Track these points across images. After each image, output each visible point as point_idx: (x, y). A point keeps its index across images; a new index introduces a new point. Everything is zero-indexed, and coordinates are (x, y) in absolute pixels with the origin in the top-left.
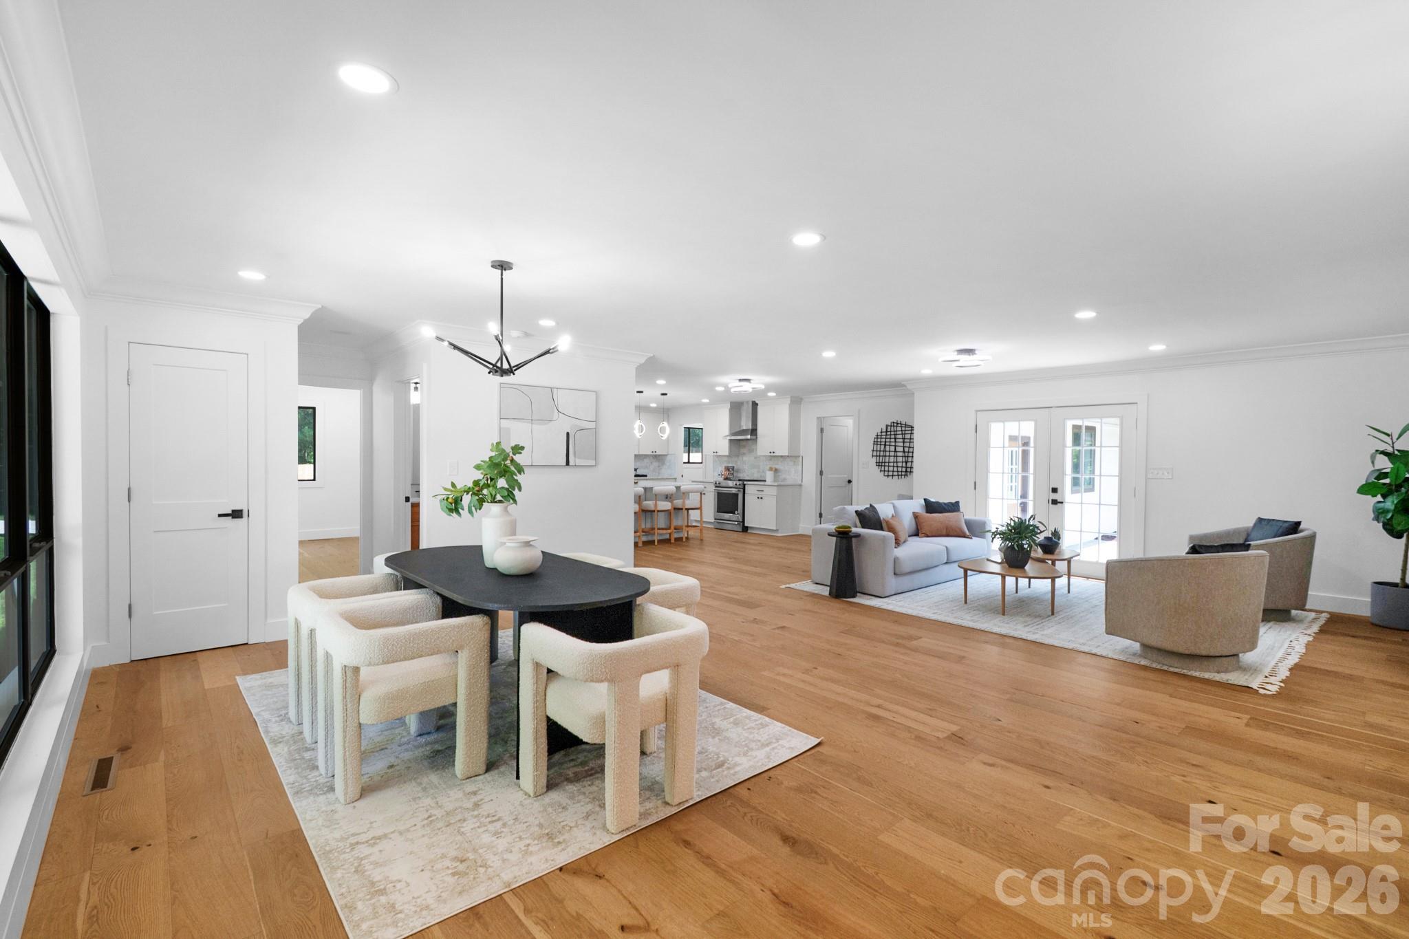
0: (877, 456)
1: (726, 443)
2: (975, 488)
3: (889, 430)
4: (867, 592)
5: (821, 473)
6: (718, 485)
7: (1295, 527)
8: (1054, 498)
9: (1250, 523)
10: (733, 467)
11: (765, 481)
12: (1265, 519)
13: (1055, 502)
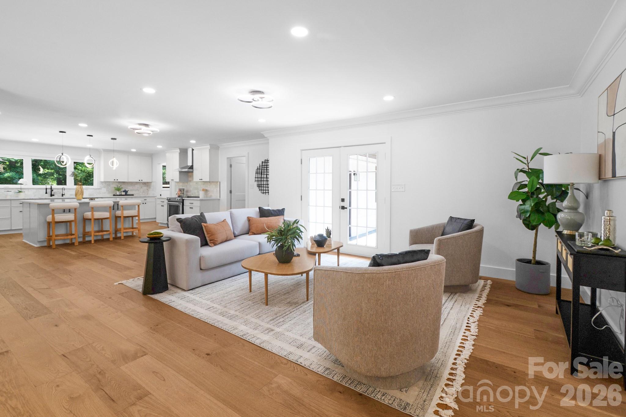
0: (257, 181)
1: (178, 174)
2: (301, 200)
3: (263, 165)
4: (178, 286)
5: (231, 192)
6: (169, 200)
7: (470, 224)
8: (343, 205)
9: (445, 220)
10: (184, 189)
11: (199, 197)
12: (454, 218)
13: (343, 208)
